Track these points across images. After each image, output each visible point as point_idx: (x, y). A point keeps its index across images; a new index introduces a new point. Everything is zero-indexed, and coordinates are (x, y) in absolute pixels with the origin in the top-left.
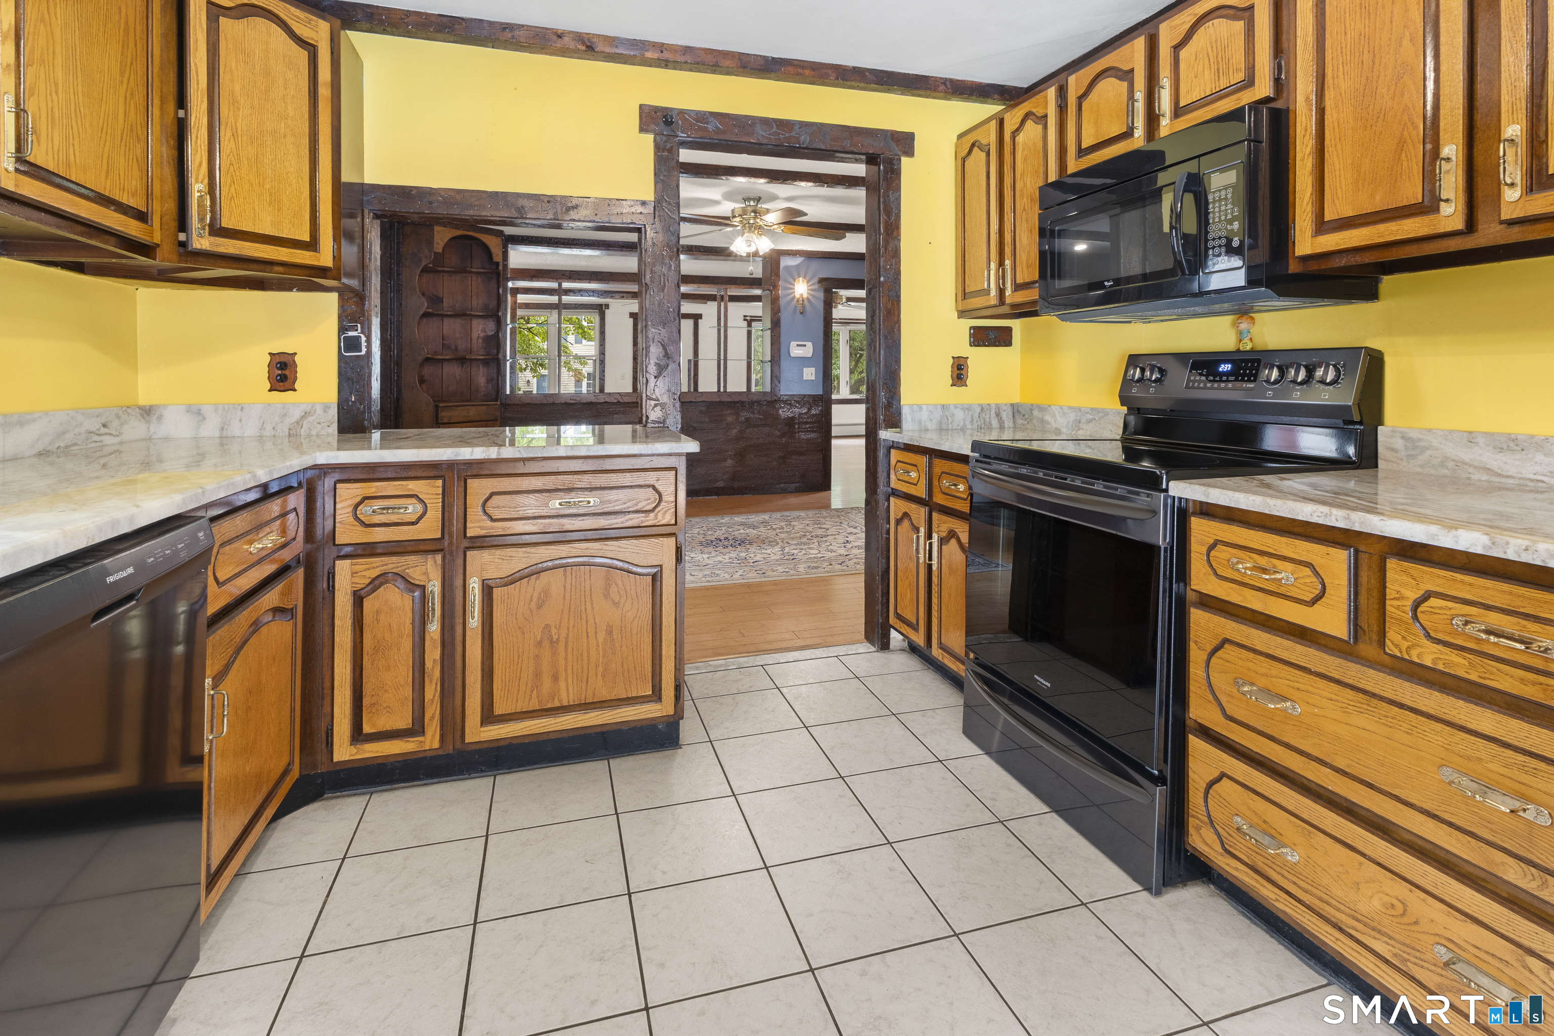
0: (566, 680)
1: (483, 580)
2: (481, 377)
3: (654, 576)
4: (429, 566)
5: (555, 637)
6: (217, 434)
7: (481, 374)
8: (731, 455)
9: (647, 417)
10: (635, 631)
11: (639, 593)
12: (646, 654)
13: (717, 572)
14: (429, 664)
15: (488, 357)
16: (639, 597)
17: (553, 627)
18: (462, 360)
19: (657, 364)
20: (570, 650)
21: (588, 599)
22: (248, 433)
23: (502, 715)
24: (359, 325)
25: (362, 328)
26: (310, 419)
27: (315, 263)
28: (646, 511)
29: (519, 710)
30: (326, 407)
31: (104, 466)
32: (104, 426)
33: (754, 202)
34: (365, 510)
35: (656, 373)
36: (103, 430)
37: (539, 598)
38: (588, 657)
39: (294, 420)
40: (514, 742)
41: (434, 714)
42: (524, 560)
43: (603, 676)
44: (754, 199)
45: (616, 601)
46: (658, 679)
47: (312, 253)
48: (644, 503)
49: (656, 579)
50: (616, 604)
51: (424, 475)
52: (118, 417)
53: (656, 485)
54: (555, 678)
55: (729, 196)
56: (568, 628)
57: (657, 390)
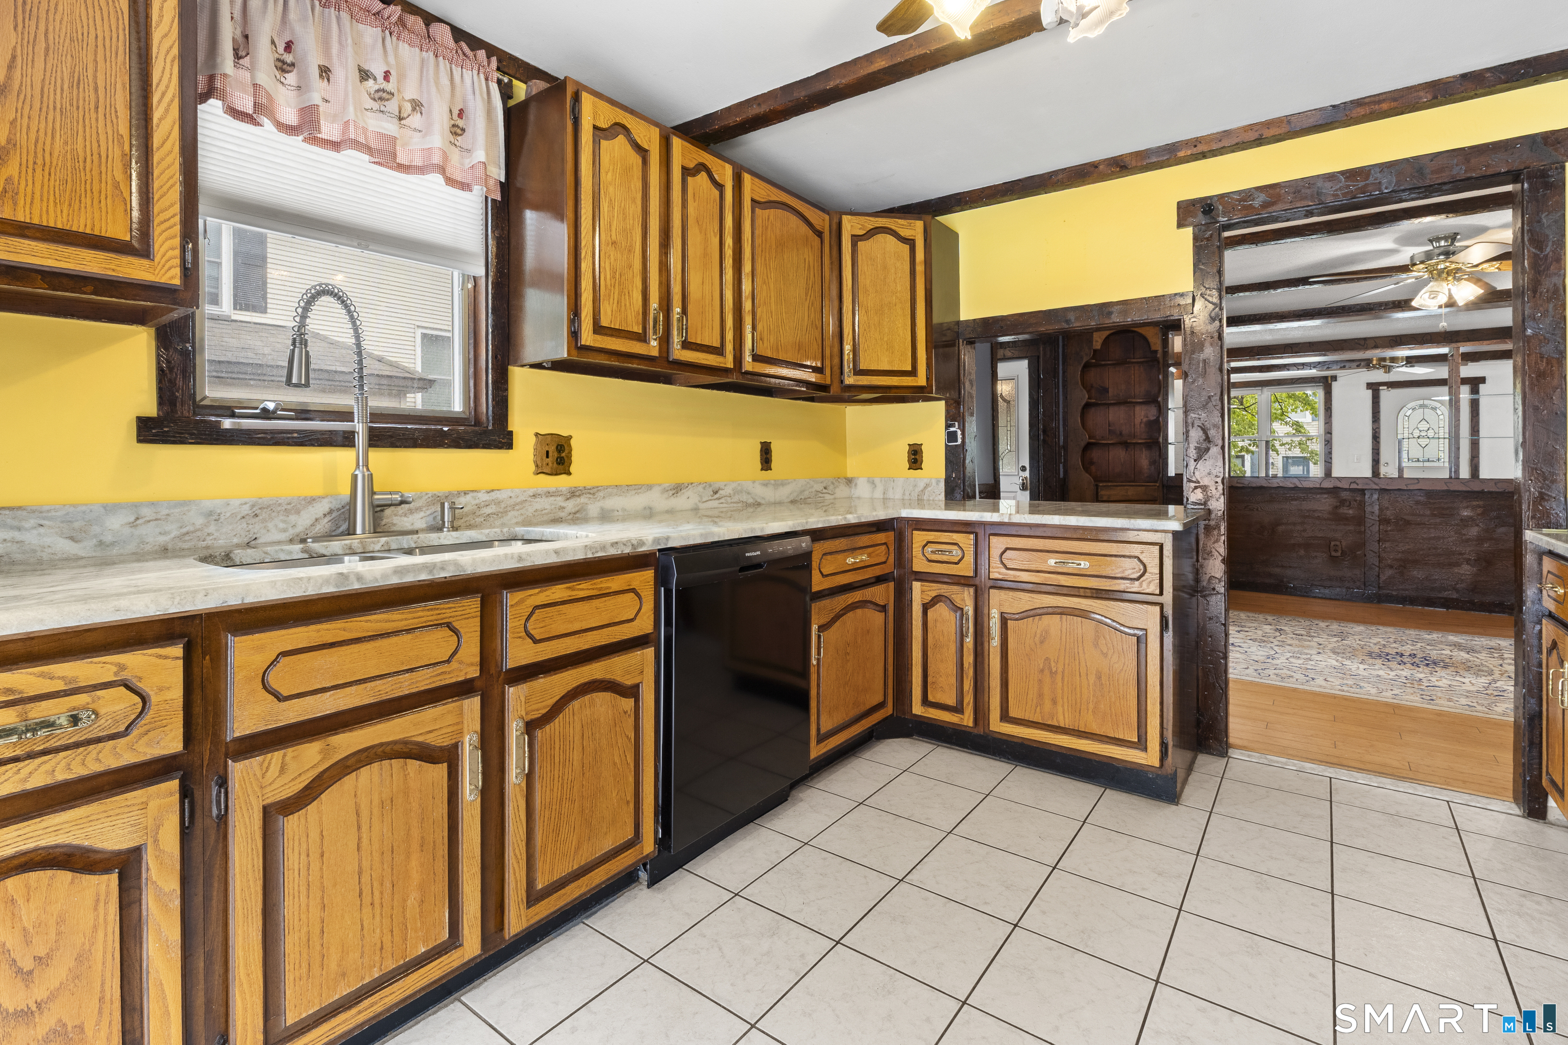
0: (1063, 706)
1: (1002, 613)
2: (1144, 460)
3: (1138, 638)
4: (965, 595)
5: (1054, 669)
6: (882, 497)
7: (1144, 456)
8: (1470, 559)
9: (1188, 499)
10: (1121, 682)
11: (1125, 650)
12: (1132, 705)
13: (1362, 684)
14: (966, 665)
15: (1148, 441)
16: (1125, 652)
17: (1052, 661)
18: (1126, 445)
19: (1196, 448)
20: (1066, 682)
21: (1080, 645)
22: (897, 497)
23: (1015, 718)
24: (956, 423)
25: (959, 425)
26: (929, 489)
27: (915, 384)
28: (1131, 579)
29: (1026, 718)
30: (938, 482)
31: (825, 511)
32: (825, 488)
33: (1446, 241)
34: (929, 549)
35: (1195, 457)
36: (825, 491)
37: (1041, 635)
38: (1081, 692)
39: (920, 489)
40: (1026, 743)
41: (970, 701)
42: (1029, 603)
43: (1094, 712)
44: (1445, 238)
45: (1105, 652)
46: (1144, 731)
47: (913, 378)
48: (1130, 571)
49: (1141, 641)
50: (1105, 655)
51: (964, 530)
52: (833, 483)
53: (1141, 557)
54: (1054, 702)
55: (1408, 240)
56: (1064, 665)
57: (1197, 473)
